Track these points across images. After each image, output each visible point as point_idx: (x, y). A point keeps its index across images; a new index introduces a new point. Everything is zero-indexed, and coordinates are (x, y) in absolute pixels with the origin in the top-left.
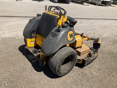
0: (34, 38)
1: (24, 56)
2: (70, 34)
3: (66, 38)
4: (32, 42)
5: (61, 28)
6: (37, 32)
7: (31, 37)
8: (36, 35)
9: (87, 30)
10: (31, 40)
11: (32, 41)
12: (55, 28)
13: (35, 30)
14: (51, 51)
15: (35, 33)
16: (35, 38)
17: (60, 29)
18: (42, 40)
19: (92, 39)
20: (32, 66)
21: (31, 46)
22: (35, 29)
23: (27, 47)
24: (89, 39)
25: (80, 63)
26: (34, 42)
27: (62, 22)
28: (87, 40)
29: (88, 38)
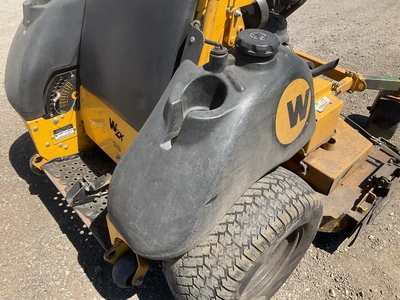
0: (67, 109)
1: (36, 199)
2: (290, 105)
3: (266, 136)
4: (65, 133)
5: (231, 72)
6: (78, 75)
7: (51, 110)
8: (78, 90)
9: (322, 22)
10: (56, 123)
11: (61, 125)
12: (187, 63)
13: (66, 63)
14: (173, 238)
15: (68, 85)
16: (78, 108)
17: (222, 76)
18: (113, 126)
19: (372, 84)
20: (80, 262)
21: (62, 154)
22: (68, 60)
23: (39, 159)
24: (361, 86)
25: (328, 229)
26: (72, 132)
27: (228, 14)
28: (348, 91)
29: (355, 78)
